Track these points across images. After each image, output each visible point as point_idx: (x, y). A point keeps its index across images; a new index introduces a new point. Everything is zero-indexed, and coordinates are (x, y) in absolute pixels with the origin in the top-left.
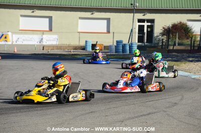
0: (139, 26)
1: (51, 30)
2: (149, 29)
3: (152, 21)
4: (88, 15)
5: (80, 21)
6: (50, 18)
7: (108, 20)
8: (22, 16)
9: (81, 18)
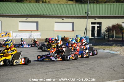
0: (92, 26)
1: (37, 30)
2: (98, 29)
3: (100, 23)
4: (60, 20)
5: (55, 24)
6: (37, 23)
7: (73, 23)
8: (20, 22)
9: (56, 22)
